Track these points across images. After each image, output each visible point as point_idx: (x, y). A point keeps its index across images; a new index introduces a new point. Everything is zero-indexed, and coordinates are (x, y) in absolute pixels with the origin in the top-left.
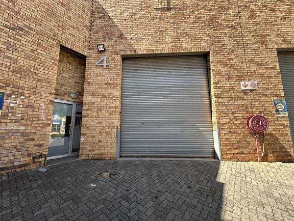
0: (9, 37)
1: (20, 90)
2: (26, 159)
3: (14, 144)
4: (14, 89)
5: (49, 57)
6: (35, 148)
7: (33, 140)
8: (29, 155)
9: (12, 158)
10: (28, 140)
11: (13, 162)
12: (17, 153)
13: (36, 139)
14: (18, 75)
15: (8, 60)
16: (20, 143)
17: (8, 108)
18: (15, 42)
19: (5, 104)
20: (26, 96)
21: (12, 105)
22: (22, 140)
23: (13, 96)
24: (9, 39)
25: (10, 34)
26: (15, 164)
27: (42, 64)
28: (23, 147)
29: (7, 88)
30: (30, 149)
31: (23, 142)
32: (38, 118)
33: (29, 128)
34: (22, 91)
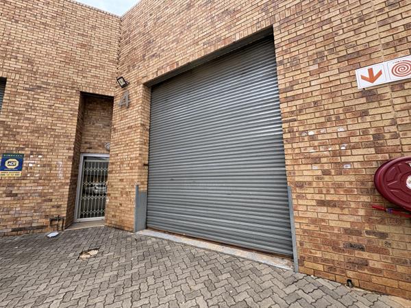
0: (29, 98)
1: (38, 150)
2: (44, 220)
3: (33, 205)
4: (32, 150)
5: (67, 109)
6: (53, 210)
7: (51, 200)
8: (46, 217)
9: (31, 219)
10: (45, 201)
11: (31, 223)
12: (35, 214)
13: (53, 200)
14: (36, 135)
15: (27, 121)
16: (38, 203)
17: (27, 168)
18: (34, 102)
19: (25, 165)
20: (44, 155)
21: (30, 165)
22: (39, 201)
23: (32, 156)
24: (29, 101)
25: (30, 95)
26: (34, 225)
27: (60, 118)
28: (40, 207)
29: (26, 149)
30: (47, 210)
31: (40, 203)
32: (56, 176)
33: (47, 188)
34: (40, 150)
